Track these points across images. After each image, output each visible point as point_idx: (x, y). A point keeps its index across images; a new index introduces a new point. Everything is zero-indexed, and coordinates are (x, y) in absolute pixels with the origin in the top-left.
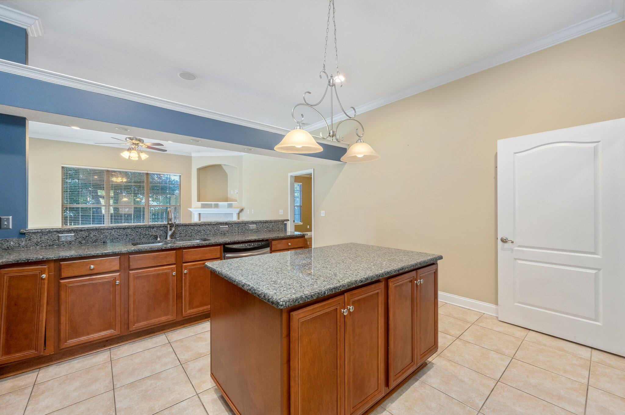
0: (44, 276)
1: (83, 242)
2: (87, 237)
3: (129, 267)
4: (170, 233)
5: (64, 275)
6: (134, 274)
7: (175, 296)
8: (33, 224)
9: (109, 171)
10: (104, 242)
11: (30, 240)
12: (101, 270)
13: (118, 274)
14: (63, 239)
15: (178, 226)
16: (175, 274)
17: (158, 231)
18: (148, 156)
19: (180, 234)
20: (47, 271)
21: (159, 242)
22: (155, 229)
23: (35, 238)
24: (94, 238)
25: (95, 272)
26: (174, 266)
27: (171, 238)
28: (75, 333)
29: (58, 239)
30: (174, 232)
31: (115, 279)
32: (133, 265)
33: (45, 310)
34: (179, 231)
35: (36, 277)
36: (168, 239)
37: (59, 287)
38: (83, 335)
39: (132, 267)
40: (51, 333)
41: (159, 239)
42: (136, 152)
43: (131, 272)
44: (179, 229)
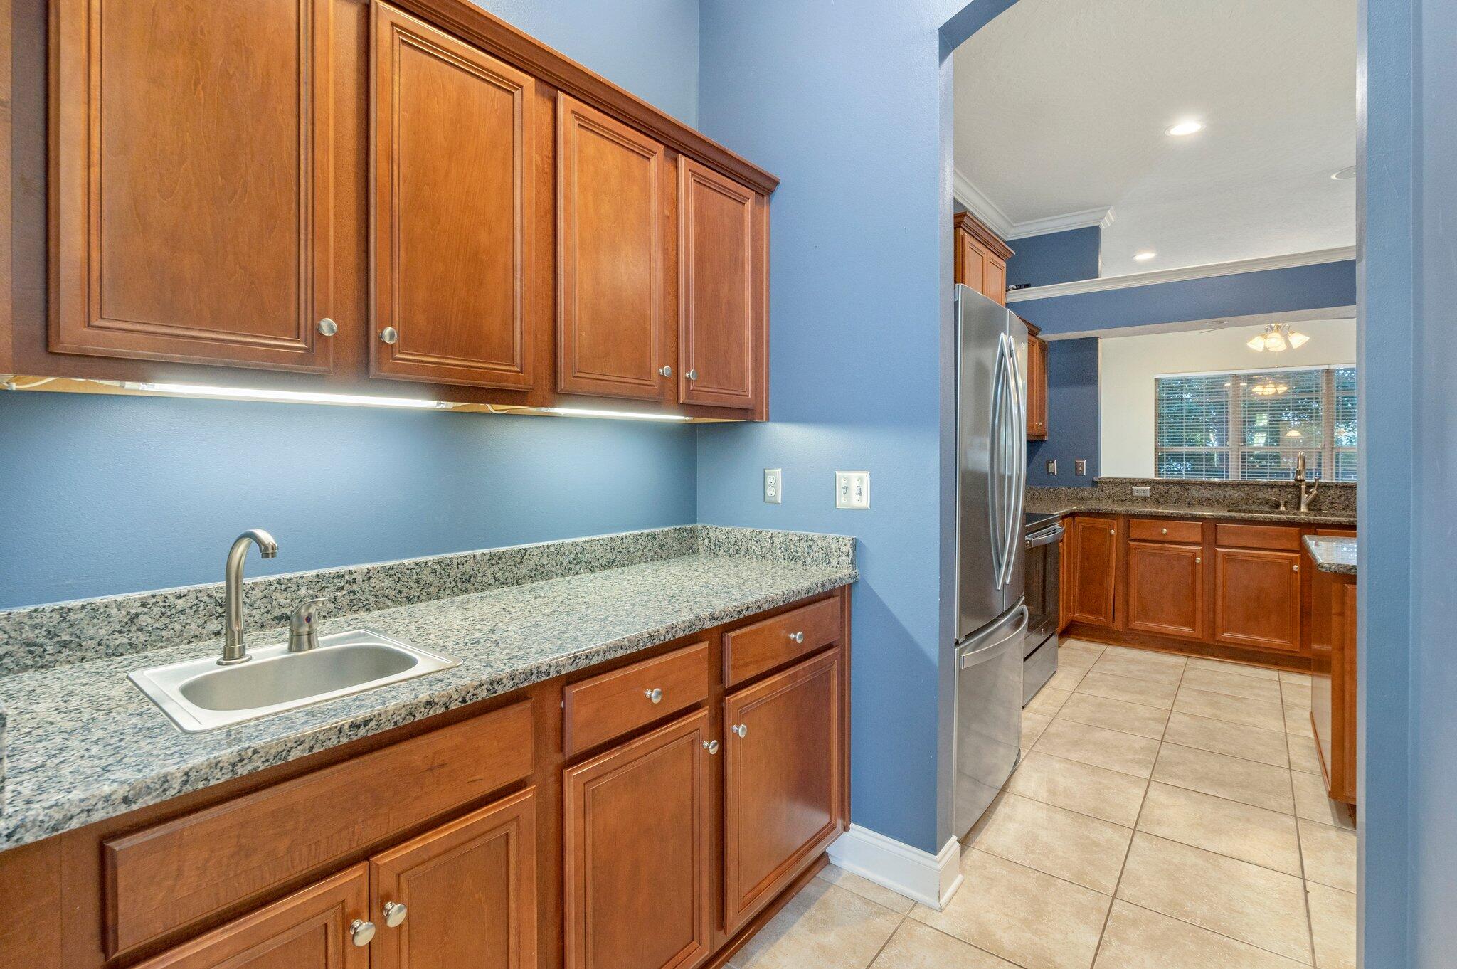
0: (1113, 532)
1: (1161, 500)
2: (1165, 493)
3: (1216, 542)
4: (1305, 498)
5: (1133, 535)
6: (1225, 554)
7: (1299, 609)
8: (1106, 472)
9: (1238, 377)
10: (1189, 504)
11: (1102, 491)
12: (1178, 538)
13: (1199, 548)
14: (1135, 494)
15: (1324, 487)
16: (1297, 568)
17: (1283, 494)
18: (1308, 338)
19: (1333, 503)
20: (1115, 525)
21: (1281, 513)
22: (1276, 490)
23: (1108, 490)
24: (1176, 495)
25: (1169, 539)
26: (1297, 555)
27: (1309, 509)
28: (1145, 615)
29: (1131, 493)
30: (1315, 499)
31: (1195, 555)
32: (1223, 539)
33: (1113, 574)
34: (1329, 496)
35: (1105, 532)
36: (1302, 510)
37: (1128, 550)
38: (1153, 620)
39: (1220, 542)
40: (1119, 605)
41: (1282, 508)
42: (1277, 335)
43: (1218, 549)
44: (1329, 494)
